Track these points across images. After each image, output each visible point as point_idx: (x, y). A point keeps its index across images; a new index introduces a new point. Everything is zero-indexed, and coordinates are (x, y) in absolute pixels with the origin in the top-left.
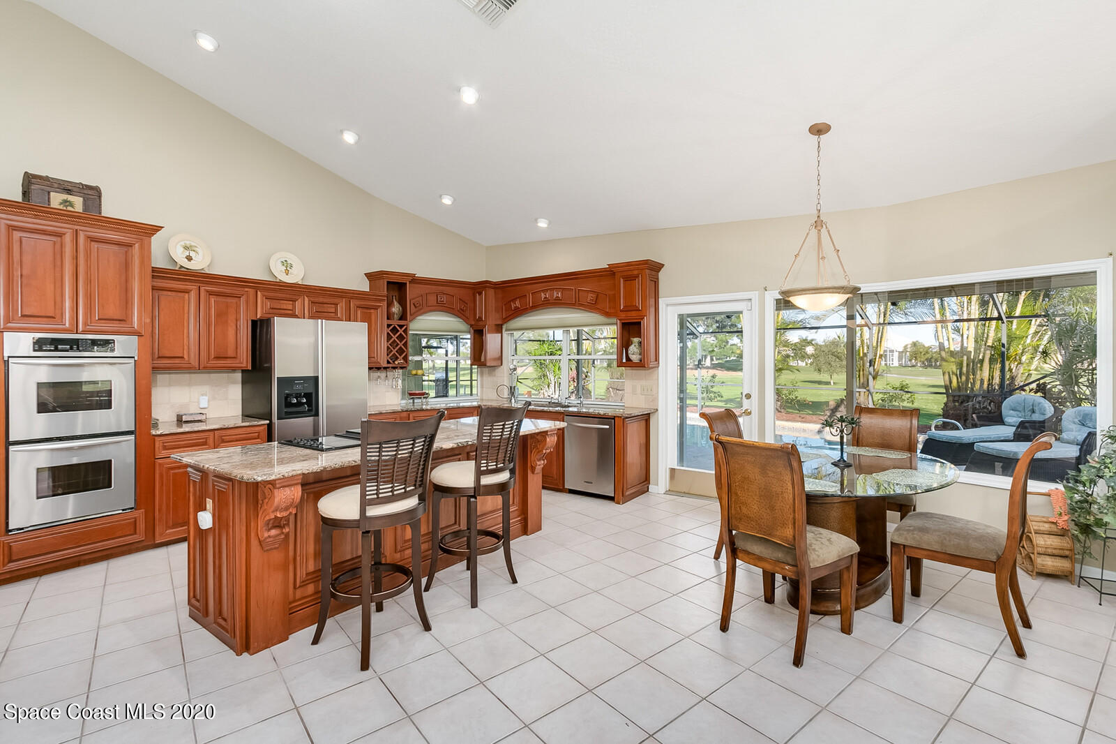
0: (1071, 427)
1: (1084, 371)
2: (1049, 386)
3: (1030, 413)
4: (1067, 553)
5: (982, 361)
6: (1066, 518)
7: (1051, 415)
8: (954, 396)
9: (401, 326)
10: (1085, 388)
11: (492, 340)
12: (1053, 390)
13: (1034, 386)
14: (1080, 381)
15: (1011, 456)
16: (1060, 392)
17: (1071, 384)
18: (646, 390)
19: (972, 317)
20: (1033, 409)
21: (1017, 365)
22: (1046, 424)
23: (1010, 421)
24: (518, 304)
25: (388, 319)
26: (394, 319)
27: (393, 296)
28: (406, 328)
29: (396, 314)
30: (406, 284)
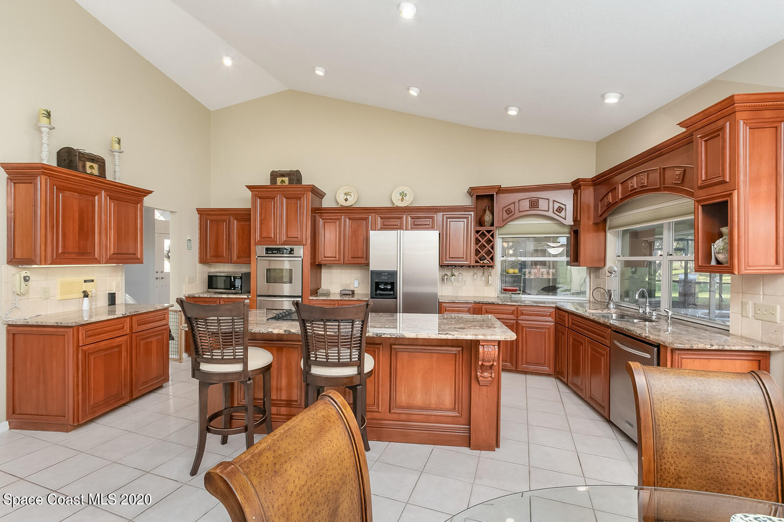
9: (489, 232)
11: (588, 241)
18: (762, 311)
24: (610, 198)
25: (477, 226)
26: (485, 226)
27: (486, 207)
28: (493, 233)
29: (487, 222)
30: (494, 194)
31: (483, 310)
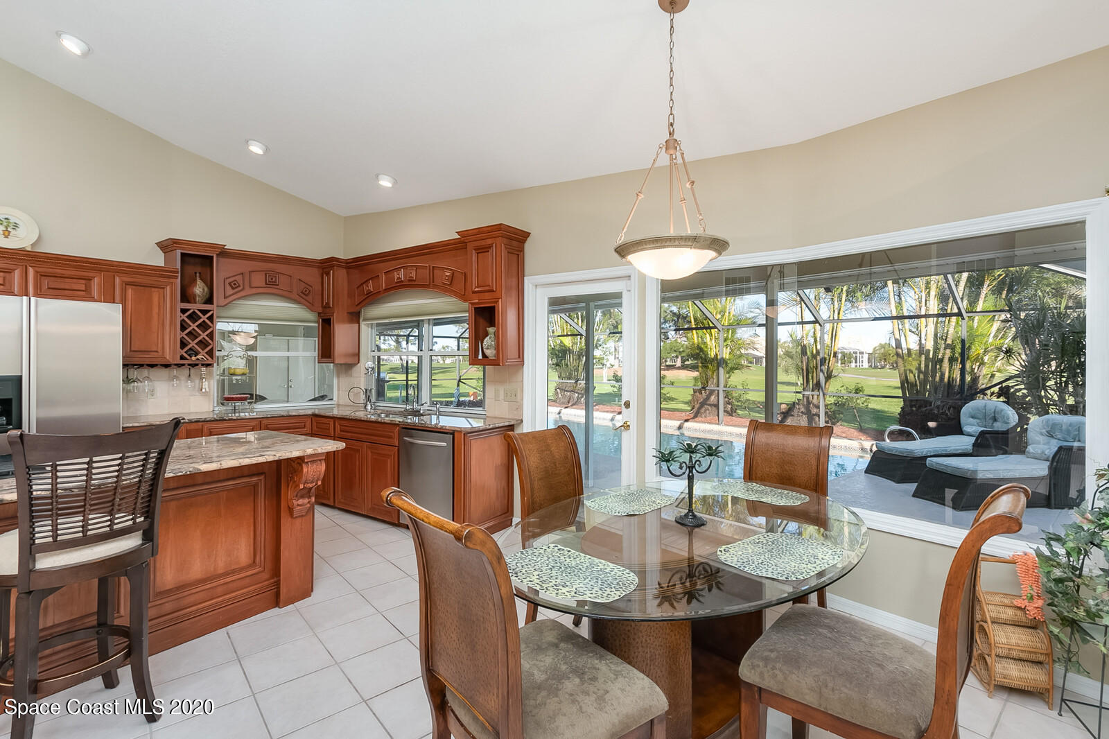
0: (1037, 438)
1: (1052, 373)
2: (1012, 390)
3: (991, 421)
4: (1041, 658)
5: (941, 361)
6: (1040, 603)
7: (1014, 424)
8: (911, 401)
9: (204, 312)
10: (1052, 393)
11: (342, 333)
12: (1017, 394)
13: (996, 389)
14: (1047, 384)
15: (968, 476)
16: (1025, 396)
17: (1038, 389)
18: (509, 394)
19: (931, 313)
20: (995, 416)
21: (979, 366)
22: (1010, 436)
23: (969, 430)
24: (371, 286)
25: (182, 301)
26: (195, 303)
27: (196, 273)
28: (213, 315)
29: (199, 296)
30: (212, 257)
31: (205, 430)
